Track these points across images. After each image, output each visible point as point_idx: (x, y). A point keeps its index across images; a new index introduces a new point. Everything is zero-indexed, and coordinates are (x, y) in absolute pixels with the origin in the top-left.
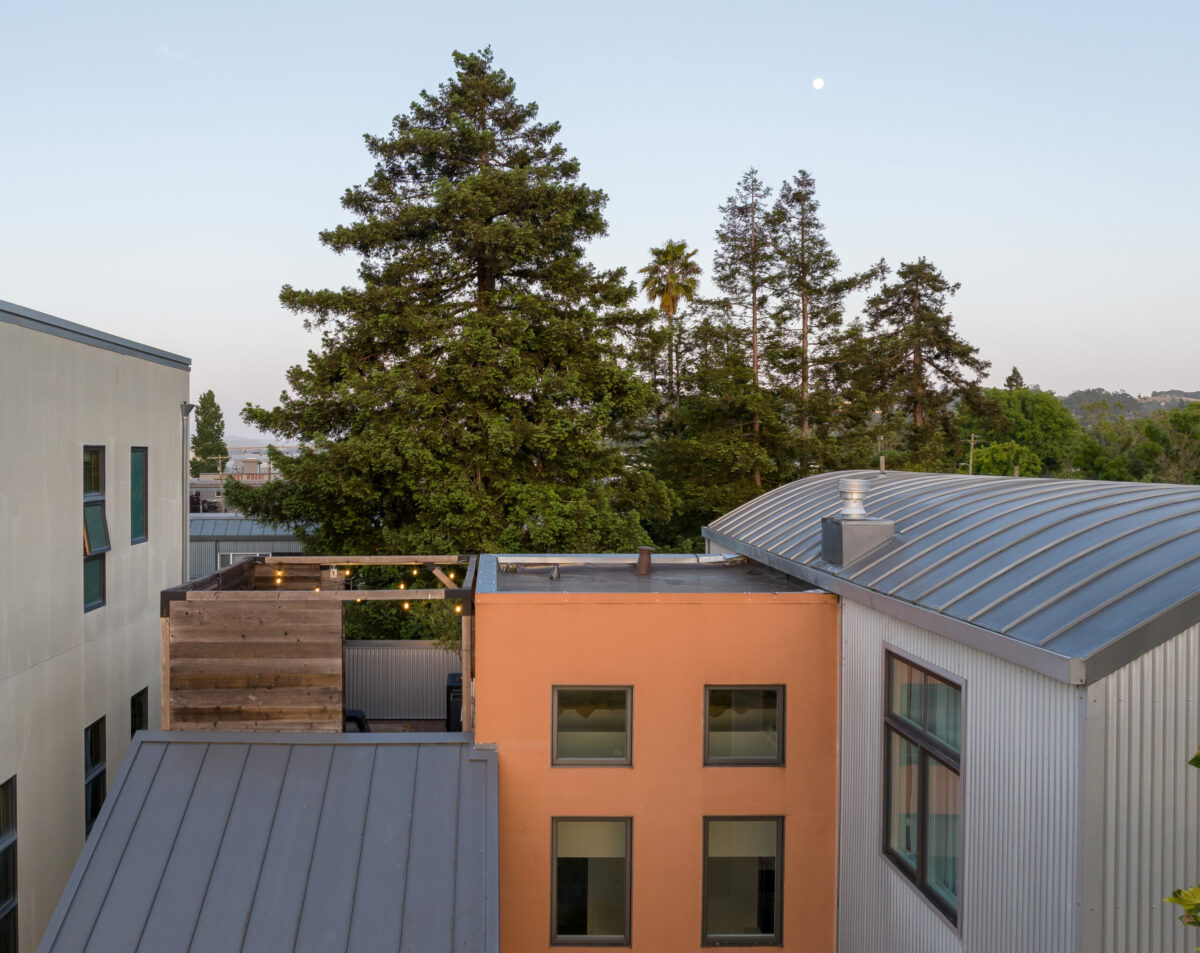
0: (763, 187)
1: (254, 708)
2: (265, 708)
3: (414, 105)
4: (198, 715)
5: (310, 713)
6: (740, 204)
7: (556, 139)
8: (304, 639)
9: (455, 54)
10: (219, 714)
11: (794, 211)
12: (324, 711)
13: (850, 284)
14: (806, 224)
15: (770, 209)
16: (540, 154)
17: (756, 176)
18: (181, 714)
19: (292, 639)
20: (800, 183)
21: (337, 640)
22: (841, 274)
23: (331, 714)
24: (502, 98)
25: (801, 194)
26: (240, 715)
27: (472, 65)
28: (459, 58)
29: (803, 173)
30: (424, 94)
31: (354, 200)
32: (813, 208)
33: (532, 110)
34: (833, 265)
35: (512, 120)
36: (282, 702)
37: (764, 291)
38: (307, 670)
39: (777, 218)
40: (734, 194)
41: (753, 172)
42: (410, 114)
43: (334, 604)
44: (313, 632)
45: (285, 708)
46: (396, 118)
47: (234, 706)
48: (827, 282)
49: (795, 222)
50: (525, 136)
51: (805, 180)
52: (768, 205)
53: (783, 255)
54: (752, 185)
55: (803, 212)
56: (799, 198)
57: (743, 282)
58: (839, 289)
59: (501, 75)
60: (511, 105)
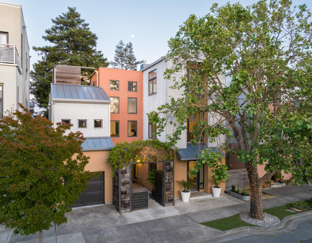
0: (123, 44)
1: (68, 81)
2: (70, 81)
3: (60, 16)
4: (60, 82)
5: (76, 83)
6: (119, 46)
7: (88, 27)
8: (75, 72)
9: (68, 7)
10: (63, 82)
11: (129, 49)
12: (78, 82)
13: (138, 63)
14: (131, 52)
15: (124, 48)
16: (85, 29)
17: (122, 42)
18: (57, 82)
19: (74, 72)
20: (130, 44)
21: (80, 73)
22: (137, 61)
23: (79, 83)
24: (78, 17)
25: (130, 46)
26: (66, 82)
27: (72, 10)
28: (69, 8)
29: (130, 43)
30: (63, 13)
31: (48, 32)
32: (132, 49)
33: (83, 21)
34: (135, 60)
35: (79, 22)
36: (72, 81)
37: (123, 63)
38: (76, 77)
39: (126, 50)
40: (118, 44)
41: (122, 41)
42: (59, 18)
43: (80, 68)
44: (76, 72)
45: (73, 82)
46: (56, 18)
47: (65, 81)
48: (134, 62)
49: (129, 51)
50: (82, 25)
51: (131, 44)
52: (124, 47)
53: (127, 57)
54: (121, 43)
55: (130, 50)
56: (129, 47)
57: (120, 60)
58: (136, 63)
59: (77, 13)
60: (79, 19)
